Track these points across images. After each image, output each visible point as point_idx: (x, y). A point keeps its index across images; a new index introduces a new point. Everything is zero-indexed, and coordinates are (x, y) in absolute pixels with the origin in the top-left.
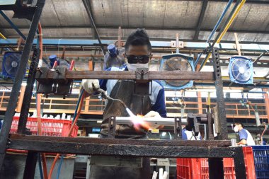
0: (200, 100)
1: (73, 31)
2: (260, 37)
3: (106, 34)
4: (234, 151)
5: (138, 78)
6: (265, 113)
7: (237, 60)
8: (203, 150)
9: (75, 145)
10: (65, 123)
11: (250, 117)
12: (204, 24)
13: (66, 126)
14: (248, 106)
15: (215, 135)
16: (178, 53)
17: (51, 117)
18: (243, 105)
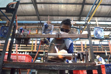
0: (82, 45)
1: (29, 17)
2: (106, 19)
3: (43, 18)
4: (97, 67)
5: (57, 37)
6: (109, 50)
8: (84, 67)
9: (31, 65)
10: (27, 56)
11: (103, 52)
12: (83, 14)
14: (102, 47)
15: (89, 60)
16: (73, 26)
17: (21, 53)
18: (100, 47)
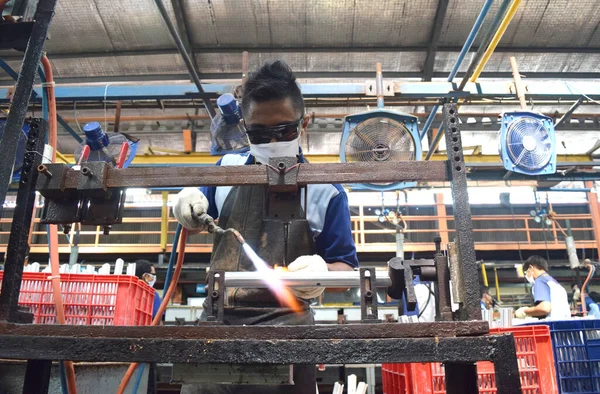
0: (441, 212)
1: (143, 61)
2: (575, 62)
3: (221, 66)
4: (494, 345)
5: (273, 182)
6: (591, 236)
7: (518, 119)
8: (422, 346)
9: (130, 343)
10: (122, 282)
11: (556, 245)
12: (445, 36)
13: (126, 290)
14: (549, 222)
15: (455, 307)
16: (381, 108)
17: (90, 269)
18: (538, 220)
